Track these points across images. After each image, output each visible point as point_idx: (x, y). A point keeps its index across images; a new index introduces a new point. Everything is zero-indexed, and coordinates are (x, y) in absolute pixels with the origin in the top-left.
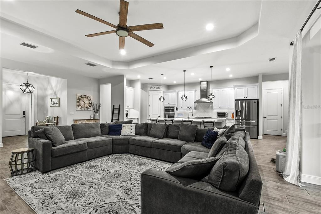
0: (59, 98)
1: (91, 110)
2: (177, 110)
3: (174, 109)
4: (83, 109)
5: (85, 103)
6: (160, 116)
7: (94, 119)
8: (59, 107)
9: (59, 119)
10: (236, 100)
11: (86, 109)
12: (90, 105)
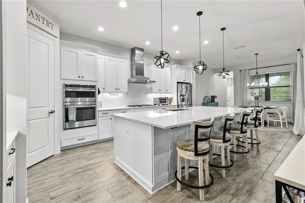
10: (178, 83)
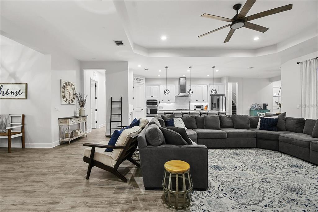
0: (27, 84)
1: (75, 103)
2: (159, 102)
3: (157, 103)
4: (68, 102)
5: (69, 93)
6: (142, 110)
7: (80, 116)
8: (26, 98)
9: (25, 118)
10: (211, 95)
11: (71, 102)
12: (74, 96)
